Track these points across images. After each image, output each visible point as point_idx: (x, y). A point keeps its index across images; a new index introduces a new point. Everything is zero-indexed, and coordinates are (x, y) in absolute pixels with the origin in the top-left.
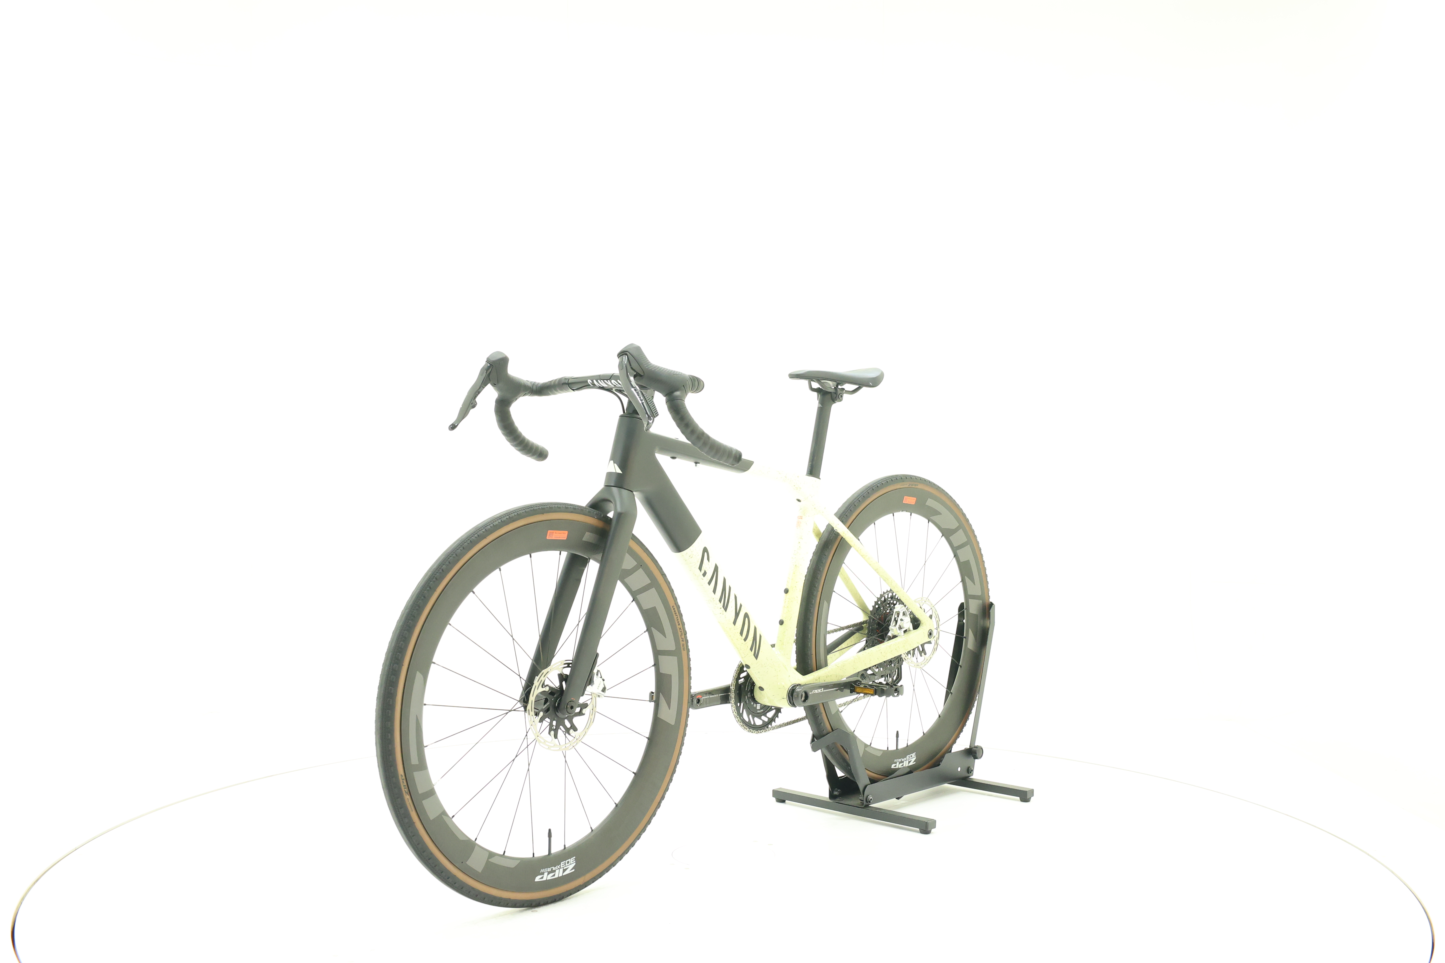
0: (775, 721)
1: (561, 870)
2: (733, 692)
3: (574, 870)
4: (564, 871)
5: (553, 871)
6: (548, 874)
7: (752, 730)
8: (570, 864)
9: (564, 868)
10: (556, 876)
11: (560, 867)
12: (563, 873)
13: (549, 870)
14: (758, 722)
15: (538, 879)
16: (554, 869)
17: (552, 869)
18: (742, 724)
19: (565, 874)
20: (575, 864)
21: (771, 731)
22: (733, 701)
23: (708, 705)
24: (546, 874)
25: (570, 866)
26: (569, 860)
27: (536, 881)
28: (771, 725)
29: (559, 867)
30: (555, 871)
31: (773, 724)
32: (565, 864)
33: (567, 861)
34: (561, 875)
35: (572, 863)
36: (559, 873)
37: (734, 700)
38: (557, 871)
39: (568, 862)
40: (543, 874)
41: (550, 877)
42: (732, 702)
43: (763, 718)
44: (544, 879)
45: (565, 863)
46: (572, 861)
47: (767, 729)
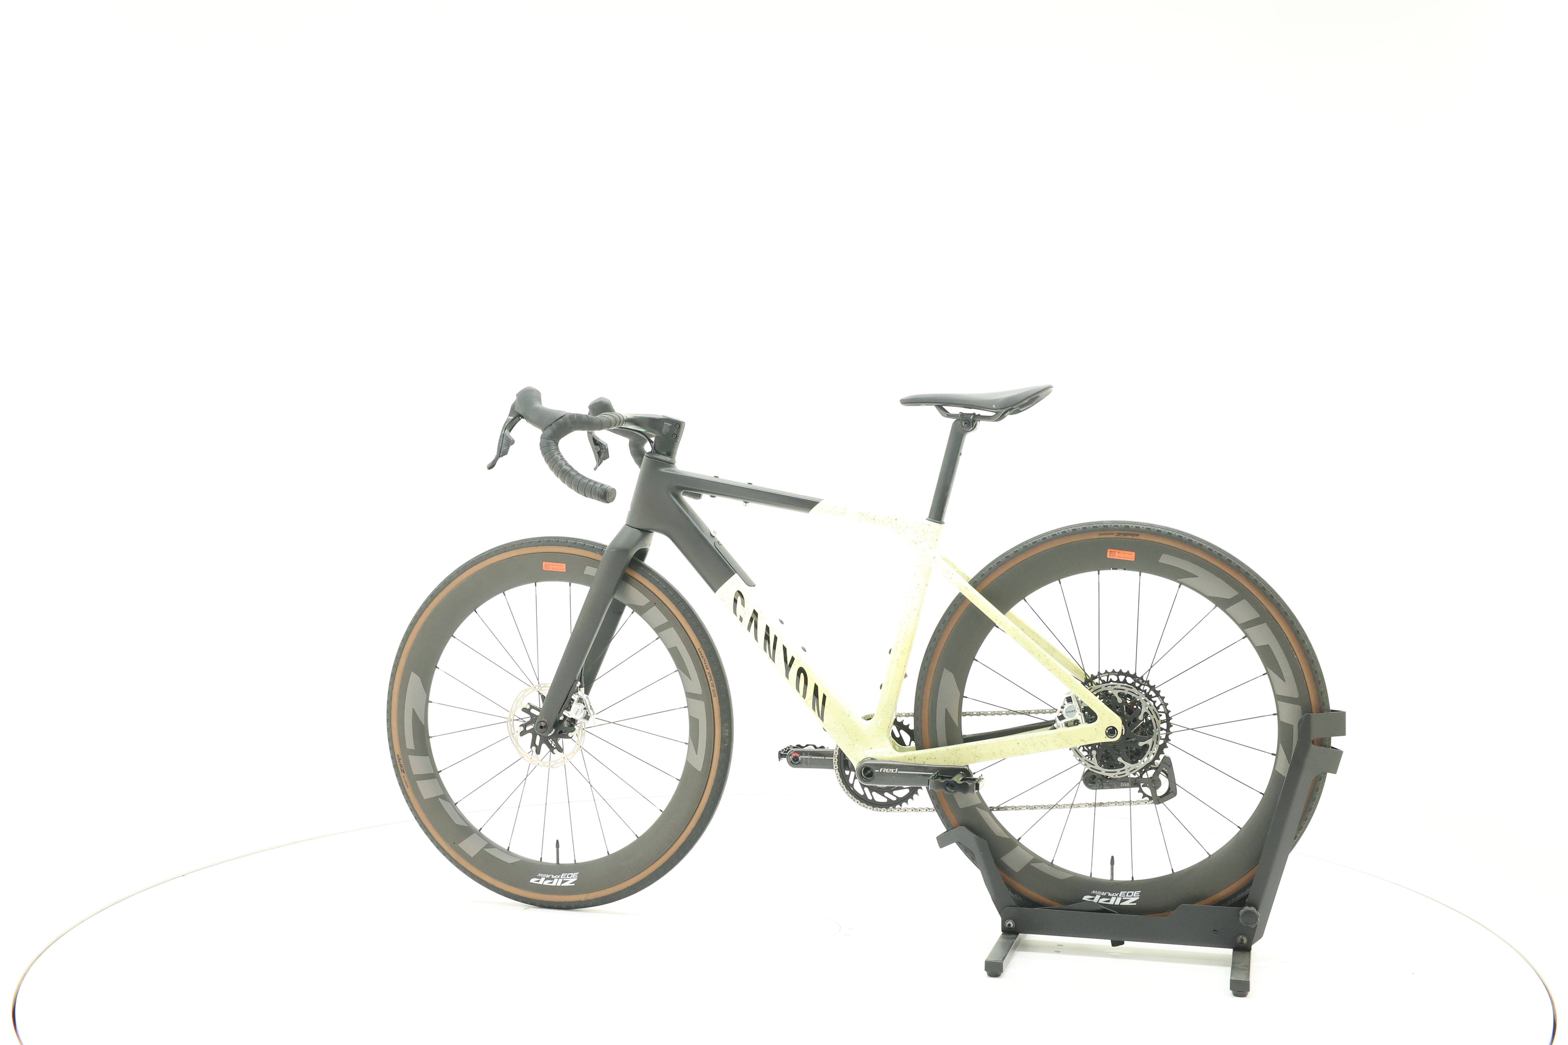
0: (907, 802)
1: (560, 881)
2: (837, 756)
3: (574, 884)
4: (563, 882)
5: (550, 879)
6: (545, 880)
7: (866, 805)
8: (571, 877)
9: (564, 880)
10: (554, 884)
11: (560, 877)
12: (562, 883)
13: (548, 876)
14: (878, 798)
15: (533, 881)
16: (553, 877)
17: (551, 876)
18: (850, 795)
19: (563, 885)
20: (576, 879)
21: (899, 813)
22: (835, 765)
23: (809, 766)
24: (543, 879)
25: (571, 880)
26: (572, 874)
27: (531, 881)
28: (901, 806)
29: (558, 877)
30: (553, 879)
31: (904, 804)
32: (566, 877)
33: (569, 874)
34: (559, 884)
35: (573, 877)
36: (557, 882)
37: (837, 765)
38: (556, 880)
39: (570, 876)
40: (540, 878)
41: (546, 883)
42: (834, 767)
43: (886, 794)
44: (541, 883)
45: (567, 875)
46: (574, 875)
47: (893, 809)
